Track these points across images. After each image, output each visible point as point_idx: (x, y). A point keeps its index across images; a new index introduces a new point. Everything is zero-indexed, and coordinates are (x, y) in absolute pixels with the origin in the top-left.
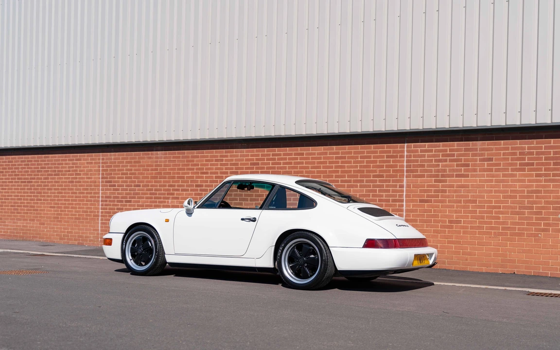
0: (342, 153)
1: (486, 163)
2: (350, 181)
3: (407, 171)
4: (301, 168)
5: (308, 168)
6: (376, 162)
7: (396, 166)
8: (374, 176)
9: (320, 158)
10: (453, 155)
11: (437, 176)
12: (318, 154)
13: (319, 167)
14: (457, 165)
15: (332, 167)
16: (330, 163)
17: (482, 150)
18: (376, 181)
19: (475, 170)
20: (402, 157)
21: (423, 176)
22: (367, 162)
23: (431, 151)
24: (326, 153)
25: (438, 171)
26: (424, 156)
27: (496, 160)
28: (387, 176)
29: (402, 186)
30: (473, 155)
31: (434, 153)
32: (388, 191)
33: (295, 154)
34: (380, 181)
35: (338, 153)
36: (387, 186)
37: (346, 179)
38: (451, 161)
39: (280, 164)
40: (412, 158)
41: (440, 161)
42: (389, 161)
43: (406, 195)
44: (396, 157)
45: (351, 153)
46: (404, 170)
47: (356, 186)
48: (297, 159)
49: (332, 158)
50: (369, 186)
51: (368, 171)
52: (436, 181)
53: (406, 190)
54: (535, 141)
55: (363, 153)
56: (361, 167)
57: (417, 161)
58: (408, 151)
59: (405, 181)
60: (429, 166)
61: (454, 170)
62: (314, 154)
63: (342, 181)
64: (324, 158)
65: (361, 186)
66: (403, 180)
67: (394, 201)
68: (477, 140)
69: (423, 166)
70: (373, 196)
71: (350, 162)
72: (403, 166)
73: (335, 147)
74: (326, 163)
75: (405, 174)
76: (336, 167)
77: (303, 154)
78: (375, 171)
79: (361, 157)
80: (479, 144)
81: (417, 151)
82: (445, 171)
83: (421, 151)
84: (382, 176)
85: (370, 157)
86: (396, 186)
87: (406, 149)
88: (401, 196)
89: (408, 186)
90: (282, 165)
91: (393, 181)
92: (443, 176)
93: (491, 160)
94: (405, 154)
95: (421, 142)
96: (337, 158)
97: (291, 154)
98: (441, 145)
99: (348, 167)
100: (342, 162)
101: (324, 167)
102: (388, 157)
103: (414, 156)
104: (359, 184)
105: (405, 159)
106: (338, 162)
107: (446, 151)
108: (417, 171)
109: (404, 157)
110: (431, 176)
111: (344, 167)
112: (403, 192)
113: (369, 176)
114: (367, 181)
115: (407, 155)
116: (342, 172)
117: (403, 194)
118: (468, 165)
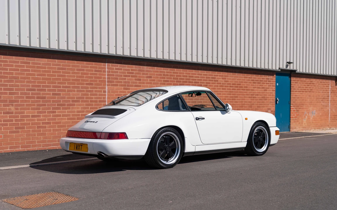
0: (63, 65)
1: (149, 79)
2: (69, 87)
3: (108, 82)
4: (28, 74)
5: (34, 75)
6: (88, 74)
7: (101, 78)
8: (87, 84)
9: (45, 68)
10: (133, 73)
11: (125, 85)
12: (43, 64)
13: (45, 75)
14: (135, 80)
15: (55, 76)
16: (53, 72)
17: (147, 71)
18: (88, 88)
19: (144, 83)
20: (105, 71)
21: (117, 85)
22: (82, 74)
23: (121, 69)
24: (50, 64)
25: (125, 82)
26: (117, 72)
27: (154, 77)
28: (95, 84)
29: (105, 92)
30: (143, 74)
31: (123, 71)
32: (96, 95)
33: (22, 63)
34: (91, 88)
35: (60, 65)
36: (96, 91)
37: (67, 85)
38: (132, 76)
39: (7, 70)
40: (111, 73)
41: (126, 76)
42: (96, 74)
43: (107, 97)
44: (101, 71)
45: (69, 66)
46: (106, 80)
47: (74, 91)
48: (24, 66)
49: (55, 68)
50: (84, 91)
51: (82, 80)
52: (124, 89)
53: (108, 94)
54: (169, 69)
55: (78, 66)
56: (77, 77)
57: (113, 75)
58: (108, 68)
59: (107, 88)
60: (120, 79)
61: (133, 83)
62: (40, 64)
63: (63, 87)
64: (48, 68)
65: (77, 91)
66: (105, 88)
67: (100, 101)
68: (144, 65)
69: (117, 79)
70: (86, 98)
71: (69, 73)
72: (105, 78)
73: (57, 60)
74: (49, 72)
75: (107, 83)
76: (58, 76)
77: (29, 63)
78: (87, 81)
79: (77, 70)
80: (145, 68)
81: (113, 69)
82: (129, 82)
83: (116, 69)
84: (92, 84)
85: (83, 70)
86: (101, 91)
87: (107, 67)
88: (104, 98)
89: (109, 92)
90: (8, 71)
91: (99, 88)
92: (128, 86)
93: (151, 77)
94: (107, 70)
95: (115, 63)
96: (58, 69)
97: (18, 62)
98: (126, 67)
99: (68, 76)
100: (63, 72)
101: (48, 75)
102: (96, 71)
103: (112, 72)
104: (76, 89)
105: (107, 73)
106: (60, 72)
107: (129, 70)
108: (113, 82)
109: (106, 72)
110: (122, 85)
111: (65, 76)
112: (106, 96)
113: (83, 84)
114: (82, 87)
115: (107, 71)
116: (63, 80)
117: (106, 97)
118: (140, 80)
